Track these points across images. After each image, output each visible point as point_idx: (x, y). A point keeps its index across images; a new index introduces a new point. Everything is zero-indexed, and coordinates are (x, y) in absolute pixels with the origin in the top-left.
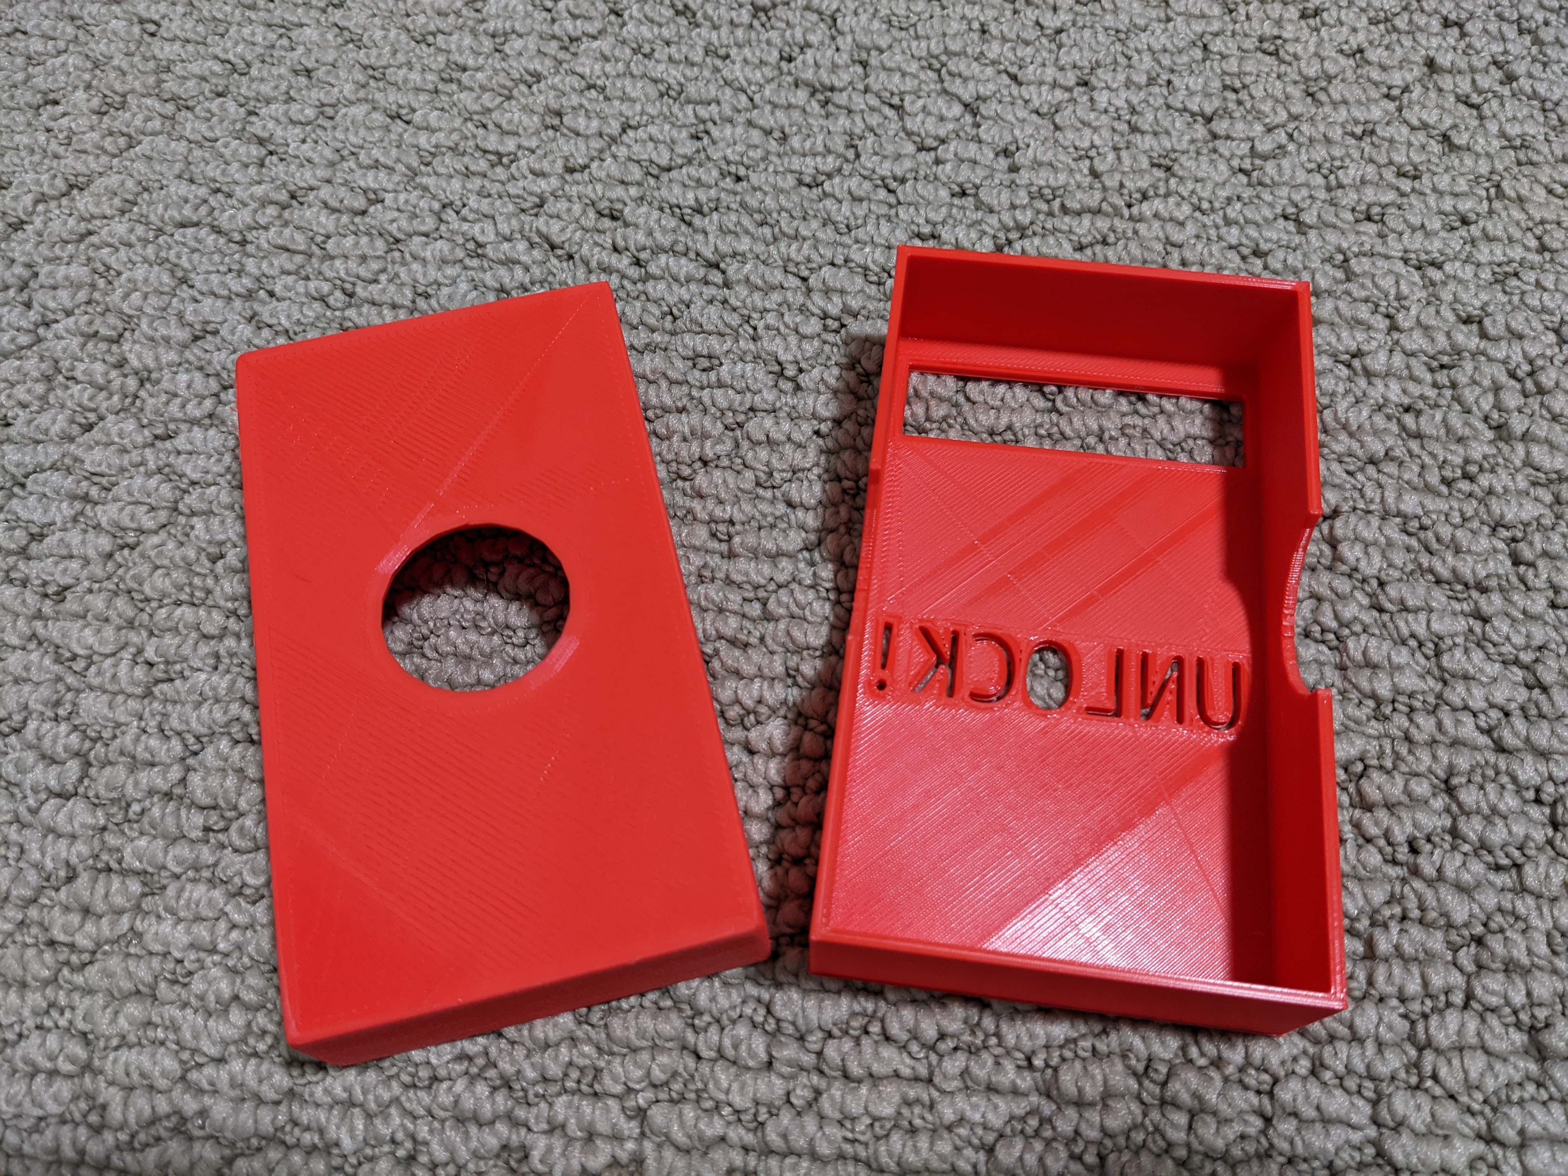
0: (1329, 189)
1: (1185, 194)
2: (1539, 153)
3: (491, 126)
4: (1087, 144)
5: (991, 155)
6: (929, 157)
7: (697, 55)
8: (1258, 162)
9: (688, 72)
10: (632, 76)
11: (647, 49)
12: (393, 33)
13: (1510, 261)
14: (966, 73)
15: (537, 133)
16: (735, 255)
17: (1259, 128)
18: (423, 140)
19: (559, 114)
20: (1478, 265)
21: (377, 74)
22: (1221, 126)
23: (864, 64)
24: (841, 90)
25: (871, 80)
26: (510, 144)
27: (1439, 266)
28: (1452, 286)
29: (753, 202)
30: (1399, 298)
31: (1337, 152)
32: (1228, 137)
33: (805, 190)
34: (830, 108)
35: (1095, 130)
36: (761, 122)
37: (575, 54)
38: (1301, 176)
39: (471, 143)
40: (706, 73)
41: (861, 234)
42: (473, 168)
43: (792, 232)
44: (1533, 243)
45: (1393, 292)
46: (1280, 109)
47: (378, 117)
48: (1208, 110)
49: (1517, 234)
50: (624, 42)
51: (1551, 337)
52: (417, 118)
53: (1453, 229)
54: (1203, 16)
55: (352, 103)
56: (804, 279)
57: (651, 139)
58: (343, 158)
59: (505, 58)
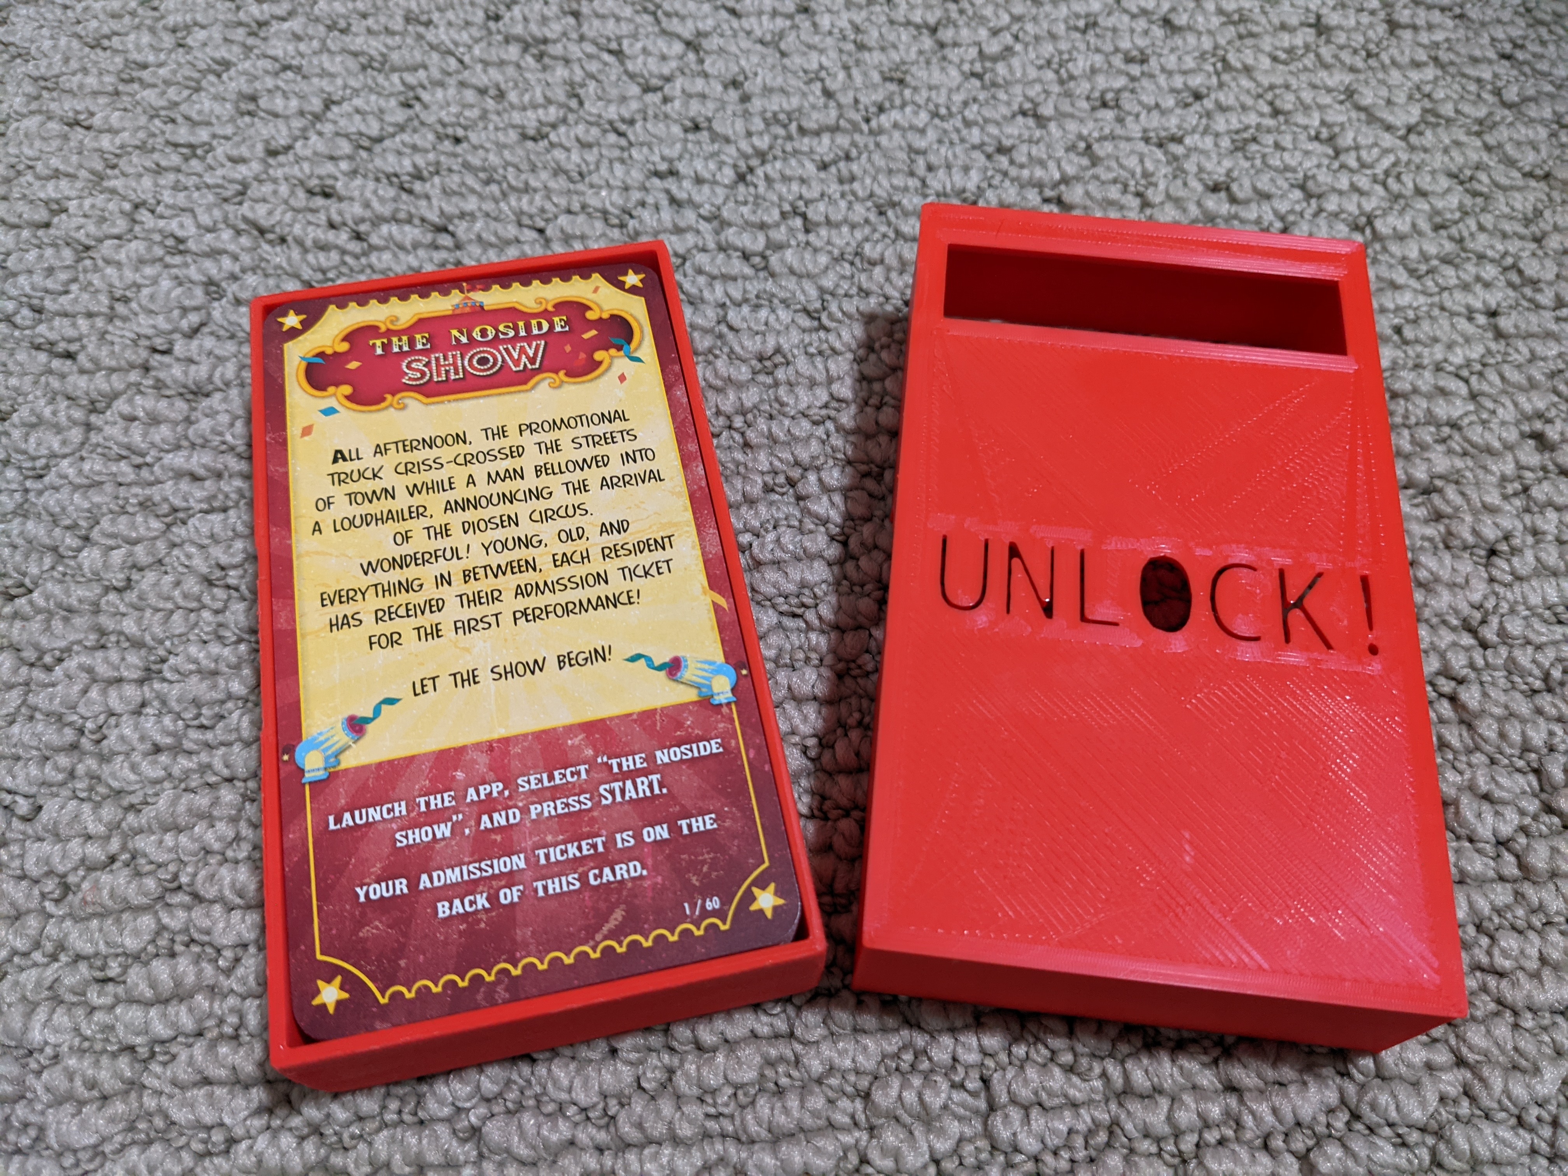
0: (1061, 82)
1: (921, 102)
2: (1257, 24)
3: (180, 120)
4: (815, 66)
5: (720, 88)
6: (656, 98)
7: (398, 24)
8: (988, 64)
9: (389, 41)
10: (329, 51)
11: (342, 24)
12: (63, 41)
13: (1247, 128)
14: (683, 11)
15: (232, 120)
16: (463, 215)
17: (983, 33)
18: (106, 142)
19: (253, 98)
20: (1217, 135)
21: (49, 84)
22: (947, 34)
23: (576, 14)
24: (555, 42)
25: (585, 28)
26: (203, 135)
27: (1179, 140)
28: (1194, 158)
29: (476, 161)
30: (1146, 175)
31: (1064, 46)
32: (956, 44)
33: (530, 144)
34: (546, 60)
35: (822, 51)
36: (474, 81)
37: (265, 39)
38: (1033, 73)
39: (160, 140)
40: (409, 41)
41: (595, 179)
42: (163, 163)
43: (521, 185)
44: (1266, 109)
45: (1138, 170)
46: (1001, 12)
47: (54, 126)
48: (932, 20)
49: (1250, 102)
50: (317, 20)
51: (1297, 194)
52: (97, 121)
53: (1187, 105)
55: (24, 116)
56: (541, 231)
57: (358, 111)
58: (19, 173)
59: (188, 49)
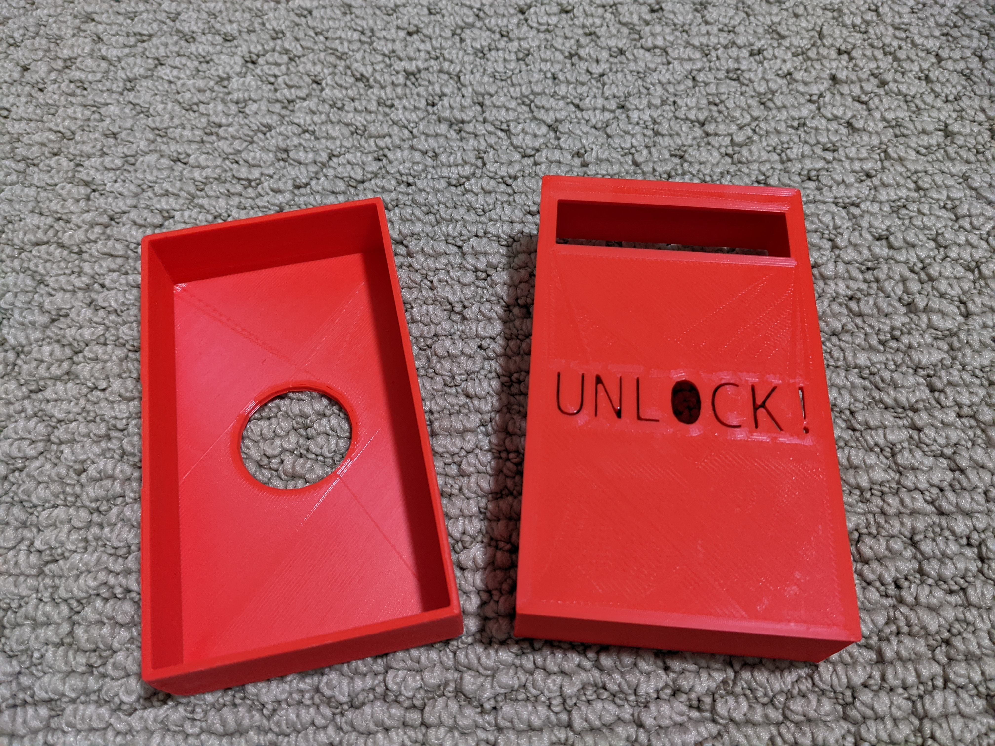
0: (782, 162)
1: (695, 172)
2: (907, 128)
3: (241, 162)
4: (629, 145)
5: (570, 157)
6: (530, 161)
7: (373, 106)
8: (737, 149)
9: (368, 118)
10: (332, 123)
11: (339, 104)
12: (170, 106)
13: (900, 199)
14: (548, 106)
15: (273, 164)
16: (412, 235)
17: (734, 127)
18: (197, 174)
19: (286, 151)
20: (881, 203)
21: (161, 133)
22: (711, 128)
23: (481, 105)
24: (469, 122)
25: (487, 114)
26: (256, 173)
27: (857, 206)
28: (867, 217)
29: (420, 198)
30: (836, 228)
31: (785, 139)
32: (716, 135)
33: (453, 189)
34: (463, 134)
35: (633, 136)
36: (419, 147)
37: (293, 111)
38: (765, 156)
39: (229, 174)
40: (380, 117)
41: (493, 215)
42: (232, 190)
43: (448, 217)
44: (912, 186)
45: (831, 224)
46: (745, 114)
47: (165, 162)
48: (701, 118)
49: (902, 181)
50: (324, 101)
51: (932, 244)
52: (192, 160)
53: (862, 181)
54: (690, 59)
55: (147, 153)
56: (460, 247)
57: (349, 163)
58: (143, 190)
59: (246, 116)
